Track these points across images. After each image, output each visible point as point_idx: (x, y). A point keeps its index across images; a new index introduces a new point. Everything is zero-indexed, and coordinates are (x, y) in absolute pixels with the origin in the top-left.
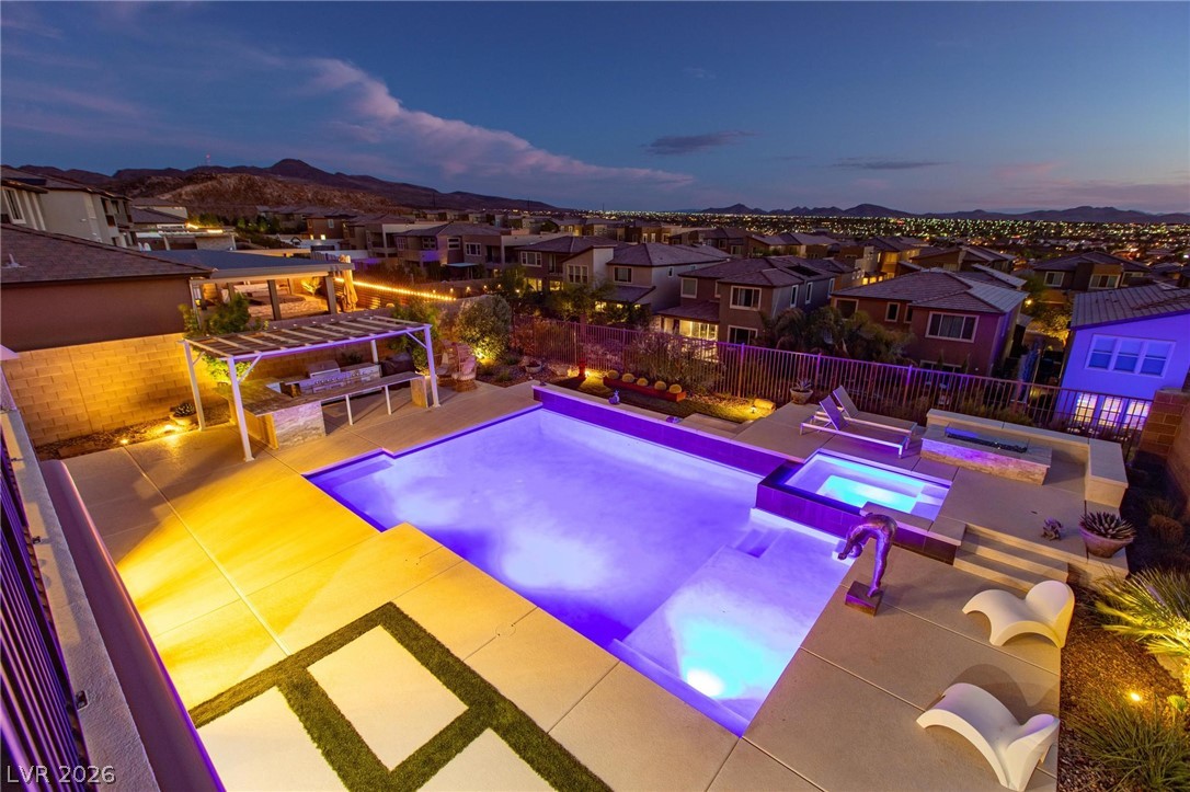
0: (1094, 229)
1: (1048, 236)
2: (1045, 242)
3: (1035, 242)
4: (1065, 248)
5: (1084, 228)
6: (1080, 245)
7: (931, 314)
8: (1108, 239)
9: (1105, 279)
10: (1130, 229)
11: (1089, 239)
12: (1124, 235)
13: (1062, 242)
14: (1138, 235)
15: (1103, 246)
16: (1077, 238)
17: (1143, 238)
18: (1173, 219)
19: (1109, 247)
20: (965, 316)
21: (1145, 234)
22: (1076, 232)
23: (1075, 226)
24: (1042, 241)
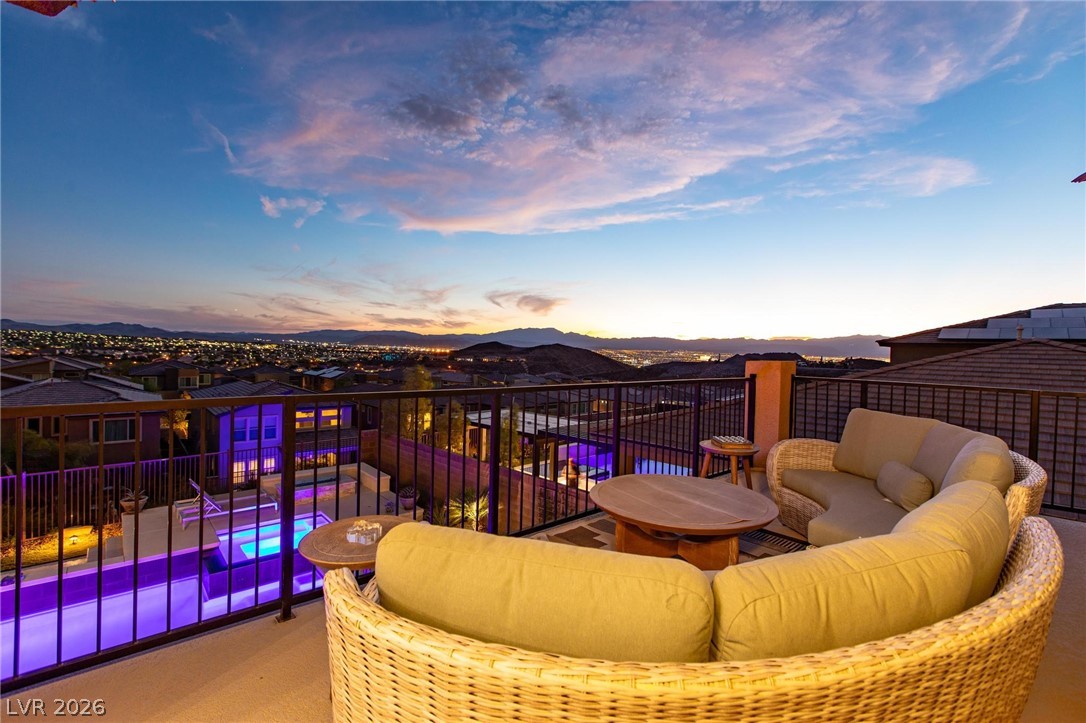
0: (131, 341)
1: (92, 346)
2: (93, 352)
3: (83, 352)
4: (113, 357)
5: (122, 340)
6: (126, 355)
7: (91, 422)
8: (146, 349)
9: (188, 380)
10: (159, 342)
11: (130, 349)
12: (156, 346)
13: (108, 352)
14: (166, 346)
15: (144, 355)
16: (120, 349)
17: (171, 349)
18: (186, 335)
19: (149, 356)
20: (128, 419)
21: (172, 346)
22: (117, 343)
23: (114, 338)
24: (89, 351)
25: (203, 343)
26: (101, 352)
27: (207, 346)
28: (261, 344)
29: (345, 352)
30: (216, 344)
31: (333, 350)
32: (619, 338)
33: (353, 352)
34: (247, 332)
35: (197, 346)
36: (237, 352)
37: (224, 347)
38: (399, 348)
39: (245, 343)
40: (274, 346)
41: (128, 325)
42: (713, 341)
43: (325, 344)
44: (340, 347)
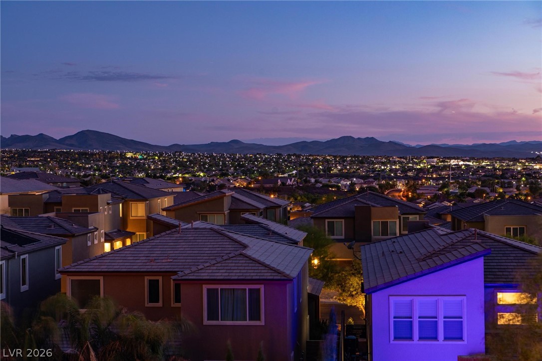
1: (317, 174)
2: (316, 182)
3: (306, 181)
4: (338, 187)
6: (353, 184)
7: (205, 288)
8: (378, 175)
9: (385, 224)
10: (395, 163)
12: (391, 170)
13: (333, 181)
14: (404, 170)
15: (375, 184)
16: (347, 176)
17: (410, 174)
18: (431, 151)
19: (381, 186)
20: (247, 287)
21: (410, 169)
24: (313, 180)
25: (453, 162)
26: (324, 181)
41: (359, 139)
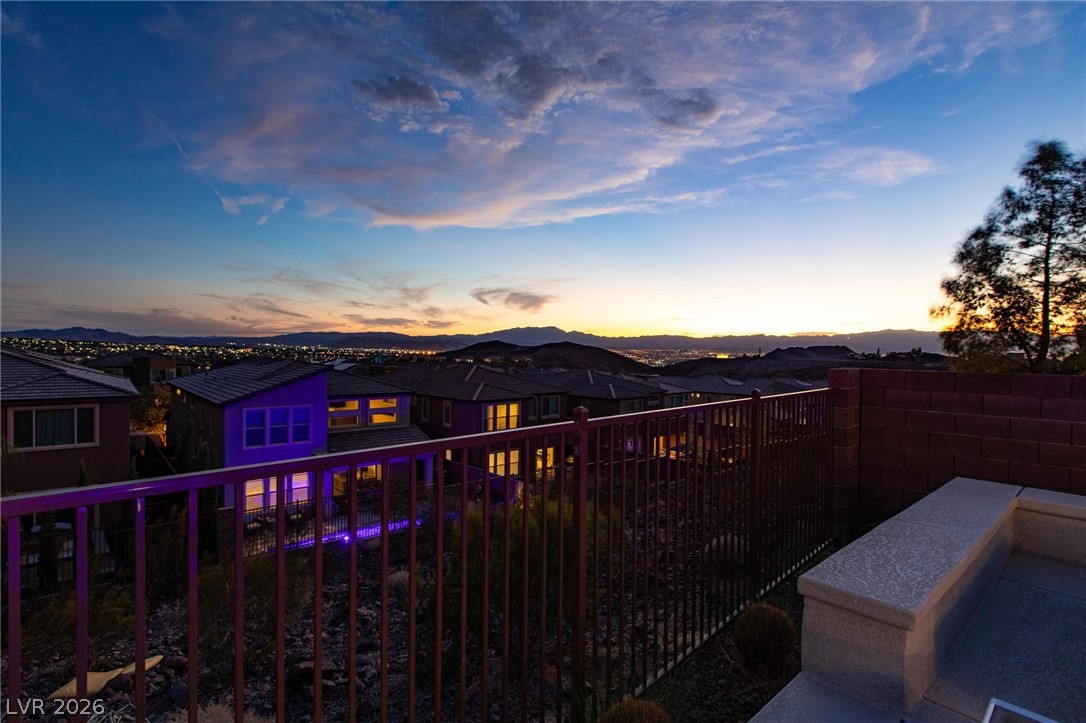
0: (93, 347)
1: (50, 352)
5: (83, 346)
7: (12, 411)
11: (91, 355)
16: (81, 355)
18: (152, 340)
22: (78, 349)
23: (74, 344)
25: (171, 347)
27: (176, 350)
28: (235, 348)
29: (328, 355)
30: (186, 348)
31: (314, 354)
32: (626, 336)
33: (337, 355)
34: (219, 335)
35: (165, 351)
36: (210, 356)
37: (195, 351)
38: (386, 350)
39: (218, 348)
40: (250, 350)
41: (90, 330)
42: (730, 338)
43: (304, 348)
44: (322, 351)
